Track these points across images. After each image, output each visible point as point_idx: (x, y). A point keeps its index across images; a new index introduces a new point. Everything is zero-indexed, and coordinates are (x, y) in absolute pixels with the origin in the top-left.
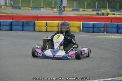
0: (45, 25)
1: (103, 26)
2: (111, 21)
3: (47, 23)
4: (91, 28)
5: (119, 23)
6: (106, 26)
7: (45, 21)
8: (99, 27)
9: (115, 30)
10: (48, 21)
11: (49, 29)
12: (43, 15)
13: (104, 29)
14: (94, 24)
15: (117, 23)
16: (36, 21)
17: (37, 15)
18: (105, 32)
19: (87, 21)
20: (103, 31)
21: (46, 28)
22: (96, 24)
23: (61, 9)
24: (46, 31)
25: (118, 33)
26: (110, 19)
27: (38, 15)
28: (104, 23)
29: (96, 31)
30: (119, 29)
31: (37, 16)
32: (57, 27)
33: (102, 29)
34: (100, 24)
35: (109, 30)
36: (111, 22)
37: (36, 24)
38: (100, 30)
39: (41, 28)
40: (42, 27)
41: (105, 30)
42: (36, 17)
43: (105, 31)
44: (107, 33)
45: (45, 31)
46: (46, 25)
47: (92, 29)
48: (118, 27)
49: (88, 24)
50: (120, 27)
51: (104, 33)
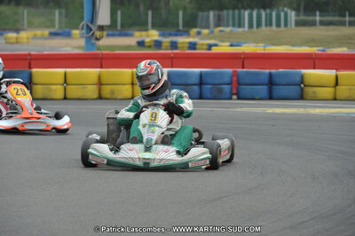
0: (62, 81)
1: (227, 80)
2: (243, 63)
3: (67, 75)
4: (195, 85)
5: (273, 71)
6: (235, 78)
7: (62, 70)
8: (217, 82)
9: (264, 89)
10: (68, 70)
11: (73, 91)
12: (46, 53)
13: (232, 88)
14: (201, 75)
15: (267, 71)
16: (34, 70)
17: (27, 52)
18: (235, 97)
19: (172, 67)
20: (228, 95)
21: (65, 88)
22: (206, 73)
23: (93, 34)
24: (65, 98)
25: (271, 98)
26: (240, 58)
27: (32, 53)
28: (230, 70)
29: (209, 96)
30: (274, 87)
31: (30, 55)
32: (95, 87)
33: (227, 88)
34: (221, 73)
35: (246, 90)
36: (243, 68)
37: (35, 79)
38: (220, 91)
39: (50, 90)
40: (53, 87)
41: (235, 91)
42: (26, 59)
43: (235, 94)
44: (239, 98)
45: (62, 96)
46: (65, 82)
47: (196, 88)
48: (271, 82)
49: (185, 74)
50: (276, 80)
51: (231, 99)
